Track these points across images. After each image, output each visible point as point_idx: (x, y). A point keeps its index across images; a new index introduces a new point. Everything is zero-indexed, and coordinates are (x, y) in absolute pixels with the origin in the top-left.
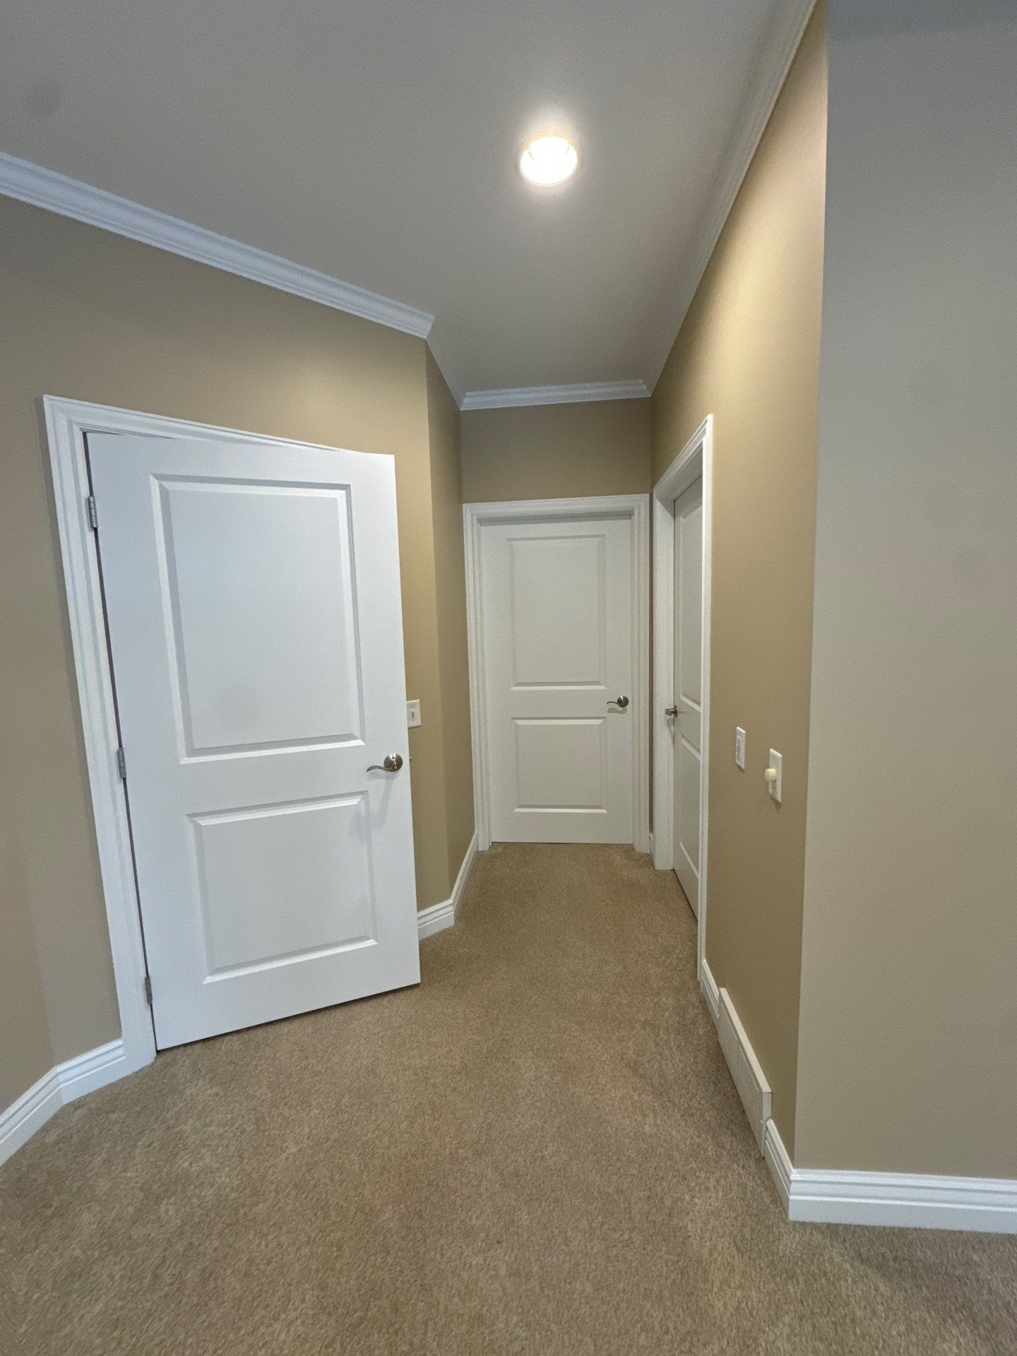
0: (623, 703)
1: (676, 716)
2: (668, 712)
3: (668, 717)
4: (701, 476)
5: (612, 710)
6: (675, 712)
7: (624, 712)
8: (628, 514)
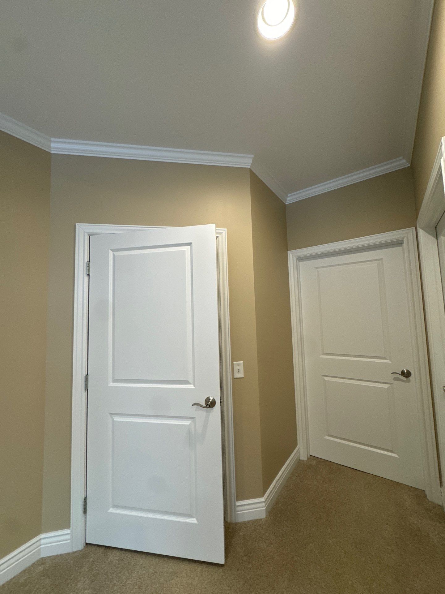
0: (407, 374)
5: (397, 379)
7: (409, 381)
8: (399, 243)
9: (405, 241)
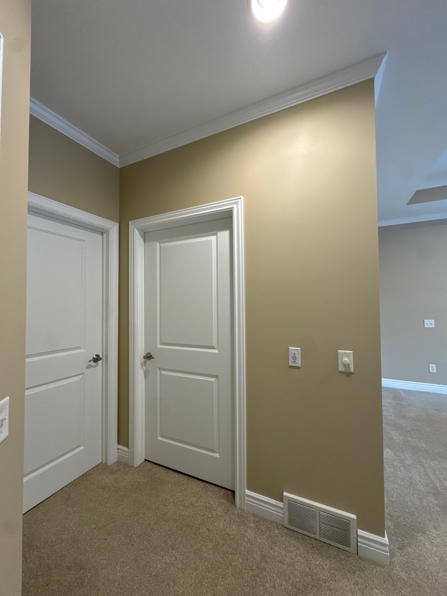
5: (88, 367)
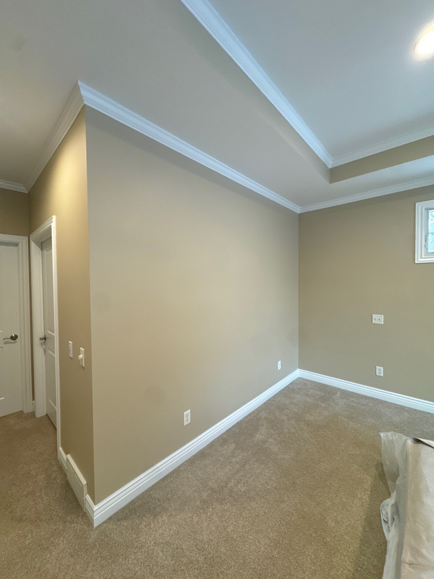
0: (14, 338)
1: (45, 340)
2: (41, 339)
3: (41, 341)
4: (51, 238)
5: (6, 343)
6: (45, 339)
7: (15, 343)
8: (16, 245)
9: (20, 244)
